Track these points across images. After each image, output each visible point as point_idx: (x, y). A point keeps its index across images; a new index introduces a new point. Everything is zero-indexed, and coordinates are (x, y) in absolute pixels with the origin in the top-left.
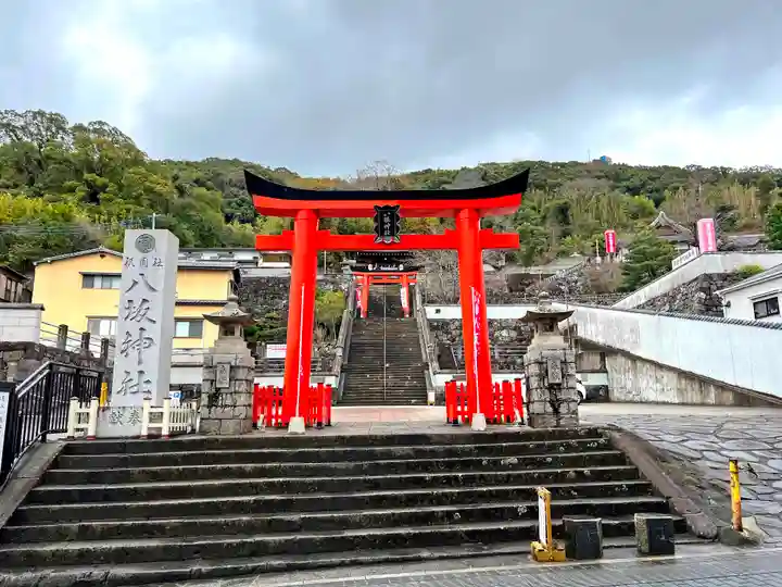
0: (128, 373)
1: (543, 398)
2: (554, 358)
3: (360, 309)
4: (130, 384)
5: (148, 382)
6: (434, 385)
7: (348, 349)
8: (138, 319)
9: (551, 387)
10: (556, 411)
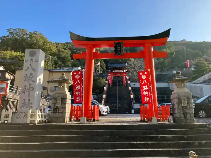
0: (24, 100)
1: (180, 112)
4: (25, 104)
5: (32, 103)
6: (133, 107)
8: (29, 80)
9: (183, 107)
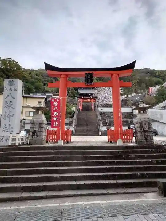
0: (5, 125)
1: (141, 135)
2: (146, 121)
3: (80, 109)
4: (6, 129)
5: (12, 128)
6: (101, 130)
7: (77, 120)
8: (9, 107)
9: (144, 131)
10: (146, 139)
